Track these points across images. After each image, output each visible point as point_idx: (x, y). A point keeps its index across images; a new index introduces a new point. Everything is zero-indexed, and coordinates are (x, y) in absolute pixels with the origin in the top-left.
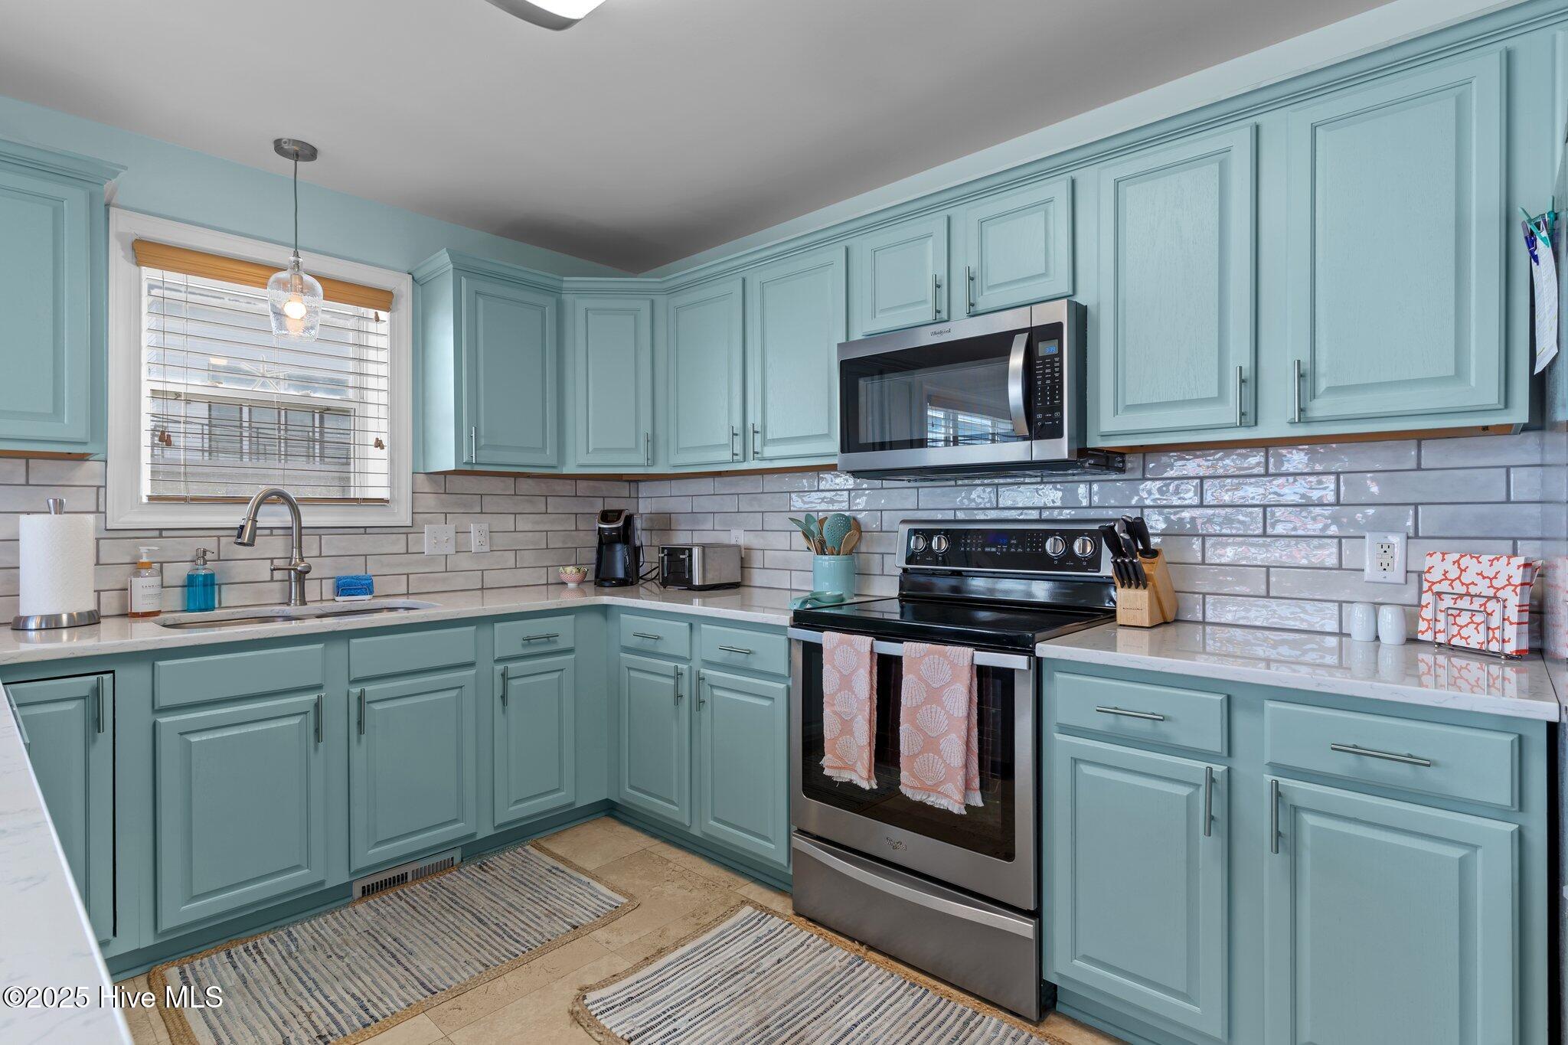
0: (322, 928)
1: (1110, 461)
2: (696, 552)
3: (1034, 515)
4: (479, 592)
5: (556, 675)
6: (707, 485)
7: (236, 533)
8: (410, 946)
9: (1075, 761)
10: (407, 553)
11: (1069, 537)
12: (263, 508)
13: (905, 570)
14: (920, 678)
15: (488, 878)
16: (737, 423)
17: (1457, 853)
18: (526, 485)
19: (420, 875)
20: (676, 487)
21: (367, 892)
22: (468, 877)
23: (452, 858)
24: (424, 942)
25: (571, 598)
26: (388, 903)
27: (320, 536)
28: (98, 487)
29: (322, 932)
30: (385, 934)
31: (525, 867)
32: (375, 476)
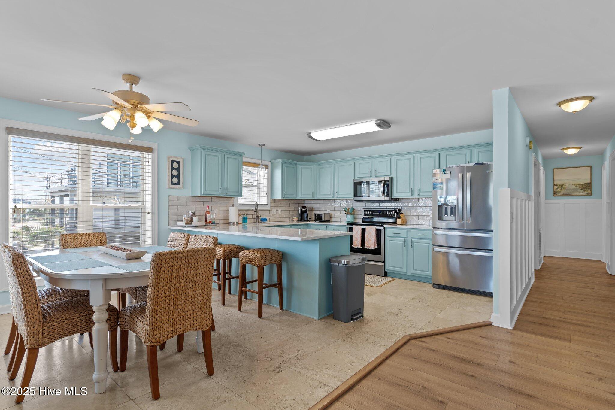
1: (397, 200)
2: (323, 214)
3: (385, 208)
6: (322, 202)
7: (255, 210)
9: (389, 240)
10: (269, 214)
11: (391, 211)
13: (363, 217)
14: (368, 231)
16: (333, 191)
17: (428, 245)
18: (287, 201)
20: (314, 202)
25: (295, 223)
28: (233, 202)
32: (264, 200)
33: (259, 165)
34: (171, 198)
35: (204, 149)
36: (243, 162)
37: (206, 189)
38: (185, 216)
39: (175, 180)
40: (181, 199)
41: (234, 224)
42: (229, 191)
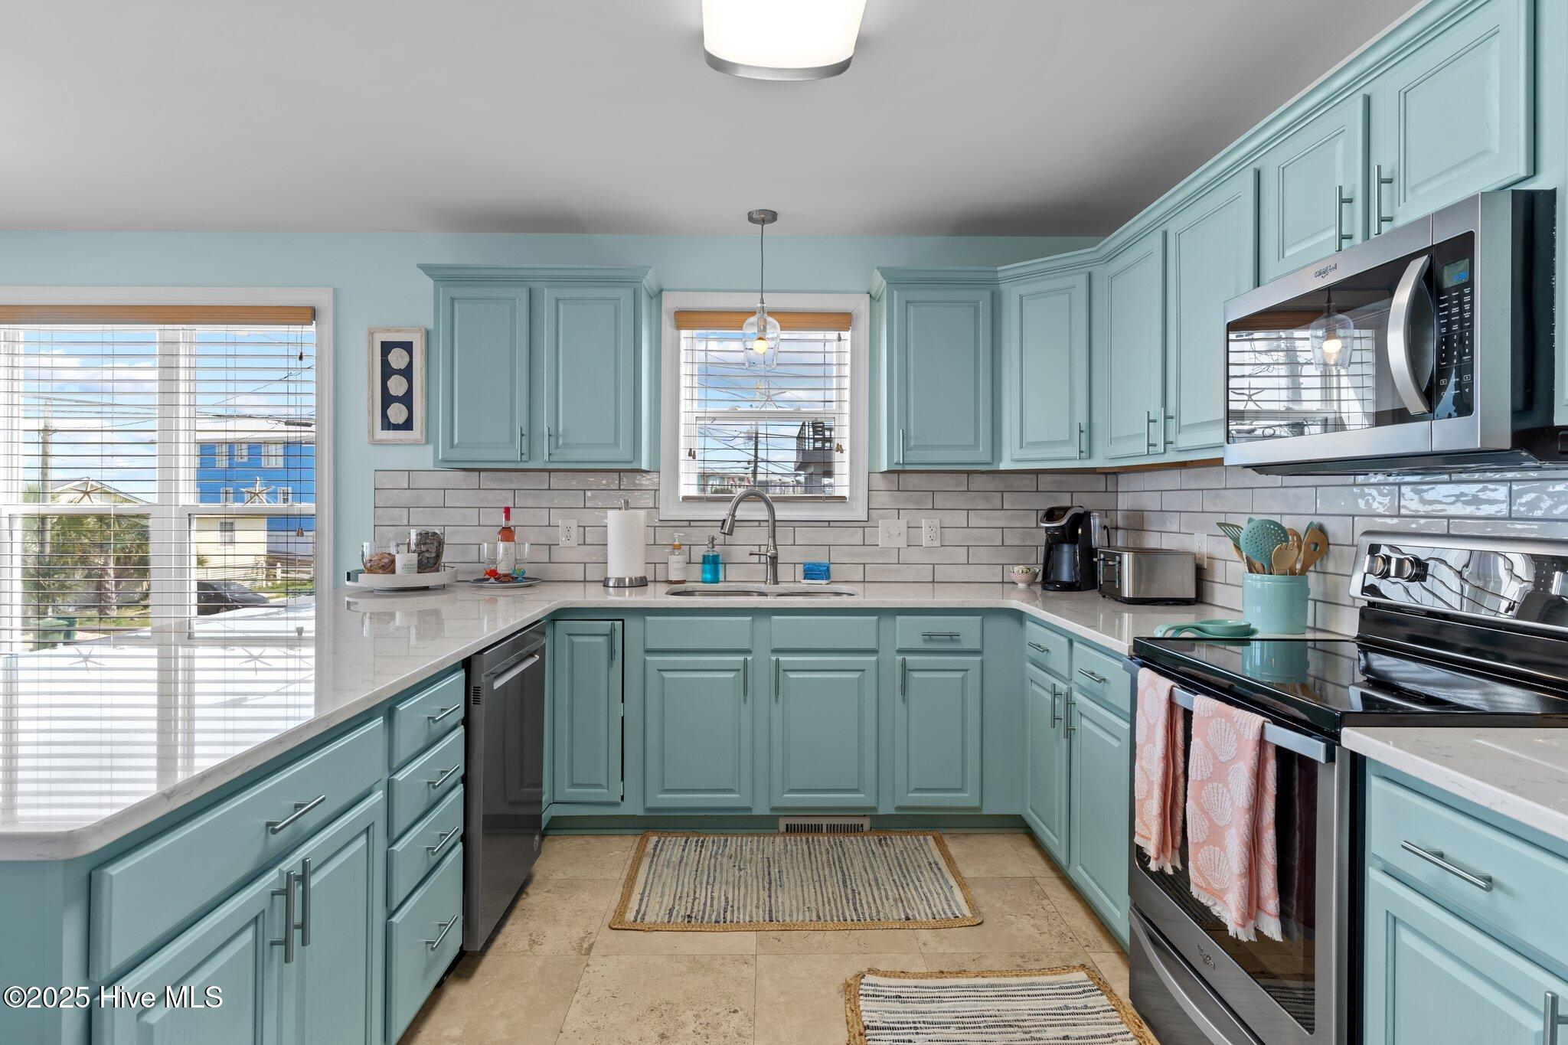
0: (746, 845)
4: (931, 585)
5: (959, 675)
7: (720, 524)
8: (785, 880)
10: (864, 545)
12: (741, 505)
15: (878, 851)
16: (1156, 408)
18: (979, 481)
19: (832, 829)
21: (790, 829)
22: (864, 845)
23: (862, 825)
24: (796, 881)
26: (797, 844)
27: (794, 528)
28: (656, 490)
29: (744, 848)
30: (777, 865)
31: (913, 853)
33: (752, 313)
34: (386, 481)
35: (446, 278)
39: (397, 413)
40: (419, 480)
42: (566, 445)
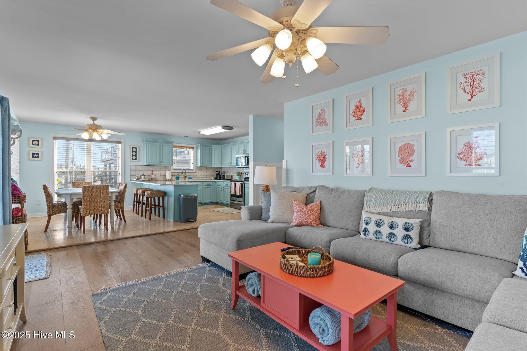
2: (226, 176)
5: (211, 188)
6: (229, 168)
7: (181, 173)
9: (246, 190)
10: (195, 175)
12: (183, 170)
14: (237, 185)
16: (230, 162)
20: (226, 168)
25: (213, 180)
27: (187, 173)
28: (171, 168)
32: (192, 167)
34: (132, 167)
35: (148, 141)
36: (173, 146)
37: (149, 162)
38: (137, 176)
39: (134, 157)
40: (137, 167)
41: (168, 180)
42: (164, 163)
